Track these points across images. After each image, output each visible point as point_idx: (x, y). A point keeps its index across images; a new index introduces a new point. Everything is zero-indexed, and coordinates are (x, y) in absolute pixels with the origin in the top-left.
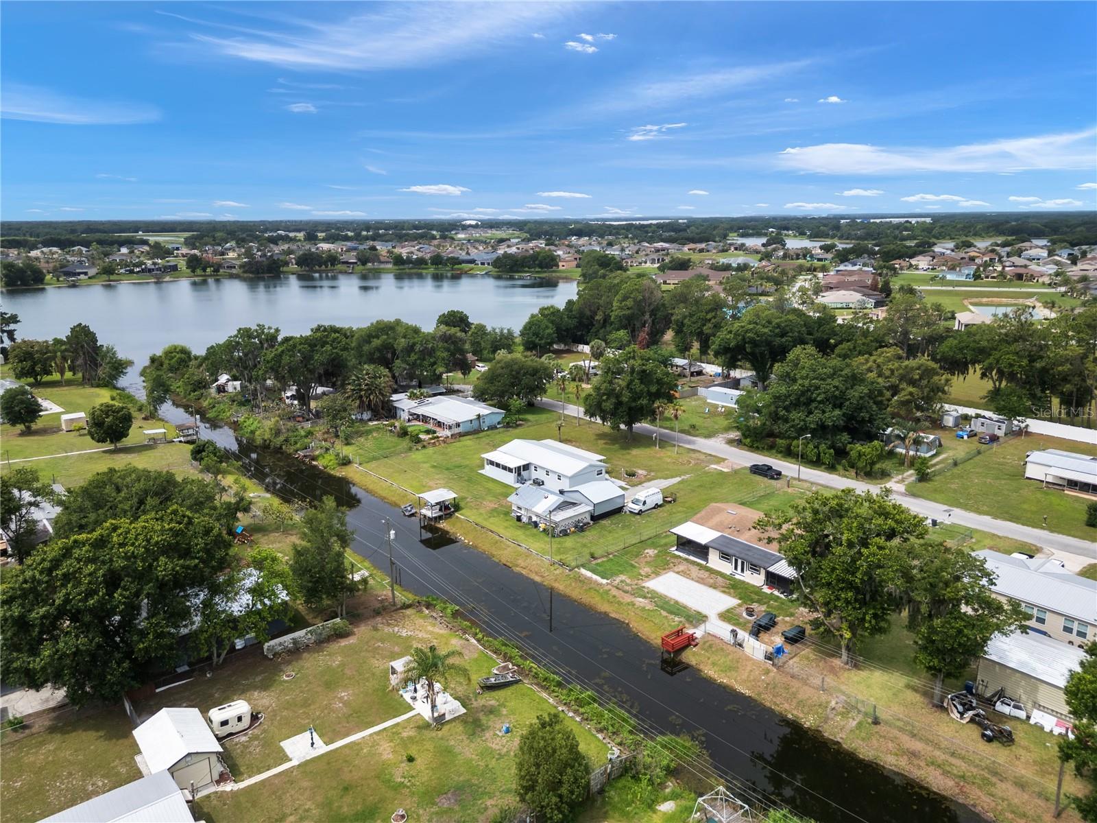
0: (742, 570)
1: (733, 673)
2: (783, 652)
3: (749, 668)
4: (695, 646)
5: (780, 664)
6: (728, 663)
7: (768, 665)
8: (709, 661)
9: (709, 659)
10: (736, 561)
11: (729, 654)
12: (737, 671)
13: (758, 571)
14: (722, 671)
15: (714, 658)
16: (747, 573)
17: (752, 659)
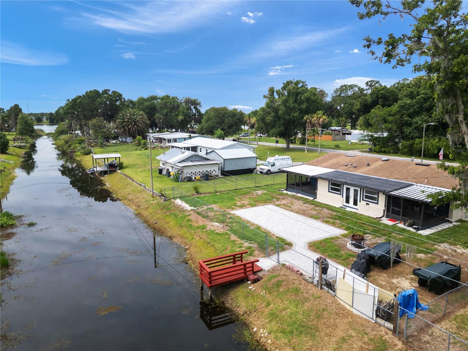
0: (355, 203)
1: (304, 338)
2: (418, 305)
3: (340, 333)
4: (255, 281)
5: (409, 332)
6: (300, 317)
7: (383, 330)
8: (267, 311)
9: (268, 304)
10: (348, 189)
11: (307, 300)
12: (313, 336)
13: (376, 200)
14: (283, 332)
15: (277, 305)
16: (362, 204)
17: (349, 314)
